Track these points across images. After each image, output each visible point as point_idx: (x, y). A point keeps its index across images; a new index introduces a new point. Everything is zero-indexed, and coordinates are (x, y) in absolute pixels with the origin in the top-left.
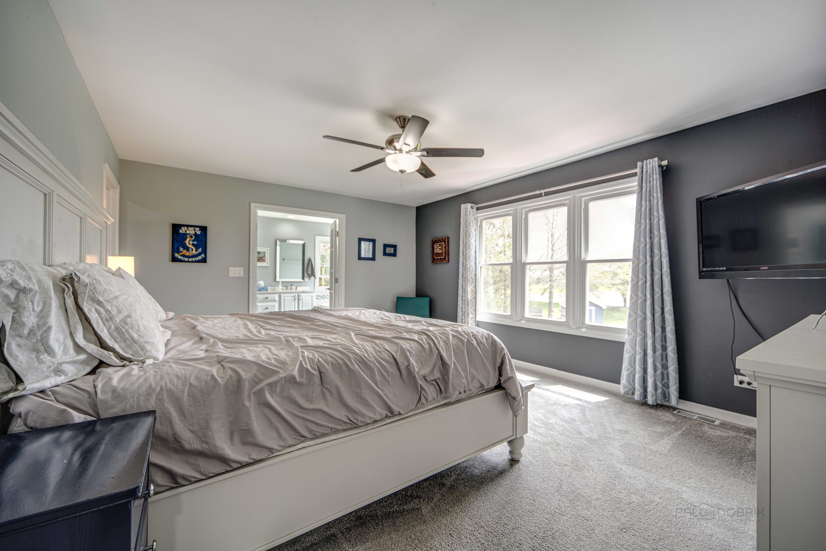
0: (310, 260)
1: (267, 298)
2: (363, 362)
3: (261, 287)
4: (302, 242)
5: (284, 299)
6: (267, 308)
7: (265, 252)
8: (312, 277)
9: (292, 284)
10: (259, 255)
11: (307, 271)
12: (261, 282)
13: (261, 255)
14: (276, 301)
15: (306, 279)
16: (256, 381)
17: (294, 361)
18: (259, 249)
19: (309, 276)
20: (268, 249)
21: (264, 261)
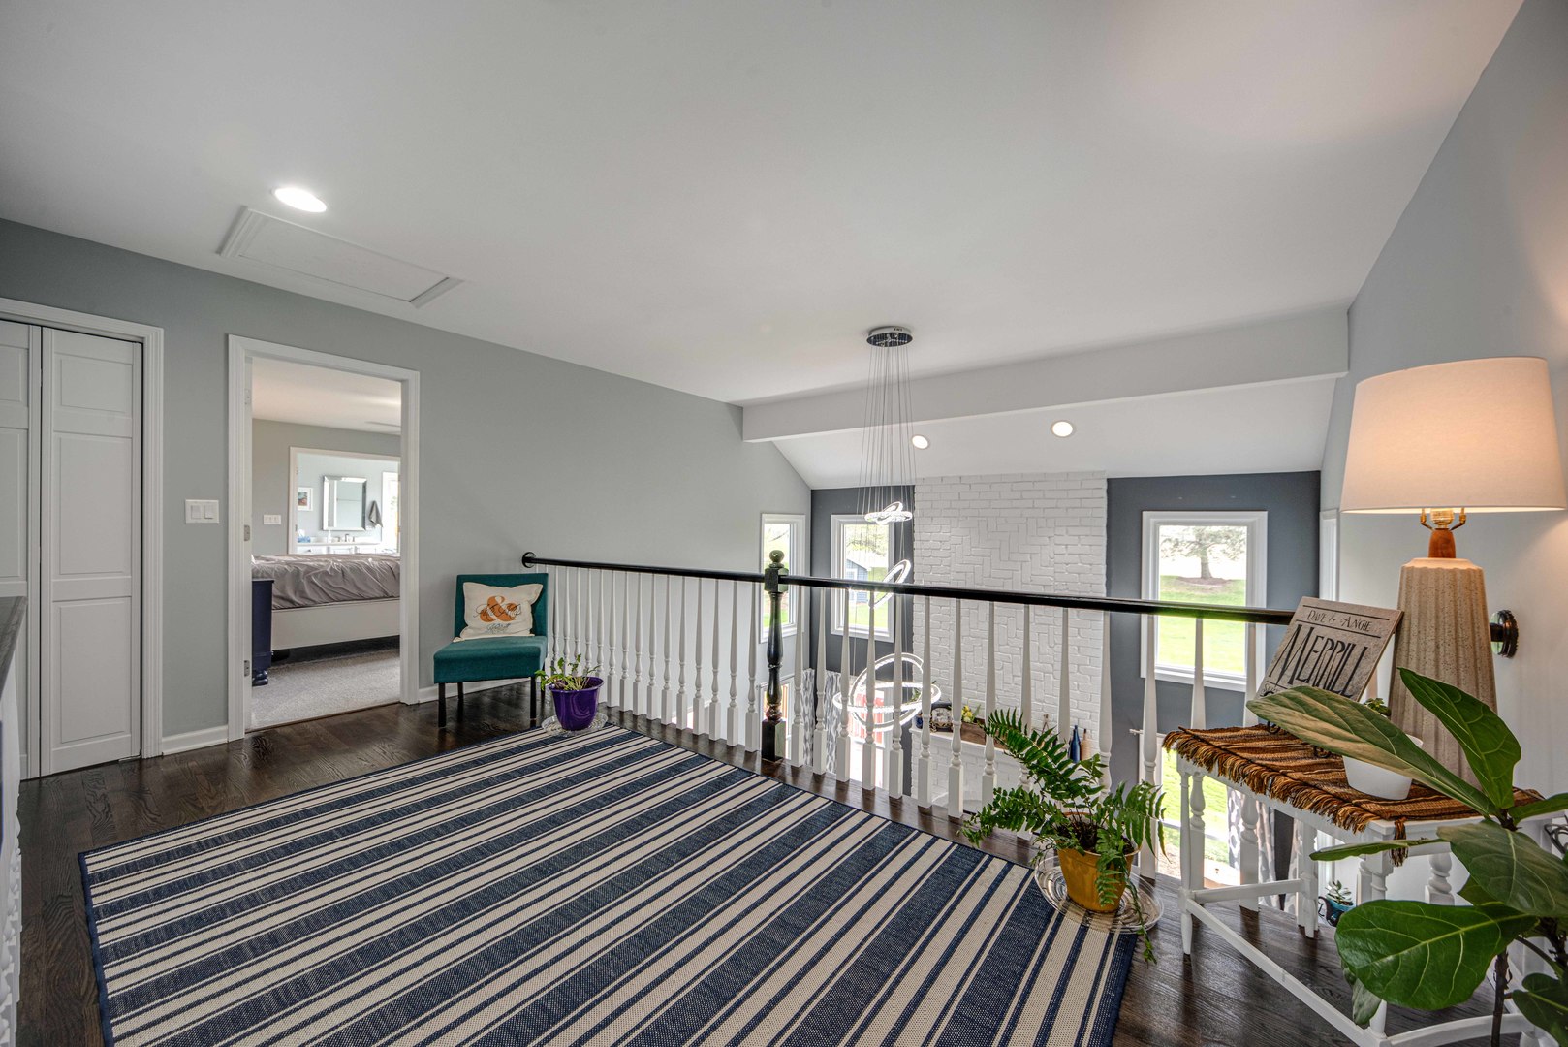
0: (374, 504)
2: (369, 569)
4: (363, 480)
7: (308, 493)
8: (378, 525)
9: (347, 533)
10: (300, 497)
11: (370, 517)
13: (302, 497)
15: (369, 528)
16: (306, 572)
17: (328, 566)
18: (301, 490)
19: (373, 524)
20: (314, 488)
21: (305, 504)
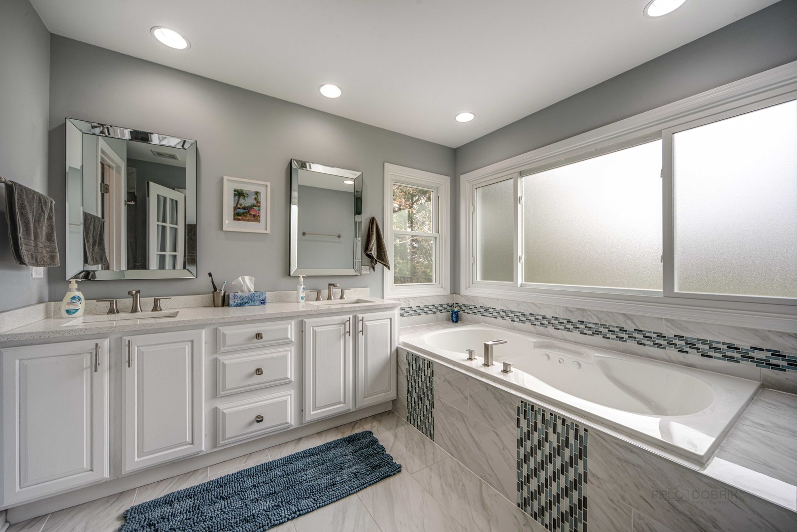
1: (259, 336)
3: (247, 294)
5: (315, 333)
6: (259, 372)
7: (257, 193)
8: (379, 266)
10: (242, 201)
12: (247, 278)
13: (248, 202)
14: (289, 343)
15: (366, 271)
19: (373, 262)
20: (269, 184)
21: (256, 218)
